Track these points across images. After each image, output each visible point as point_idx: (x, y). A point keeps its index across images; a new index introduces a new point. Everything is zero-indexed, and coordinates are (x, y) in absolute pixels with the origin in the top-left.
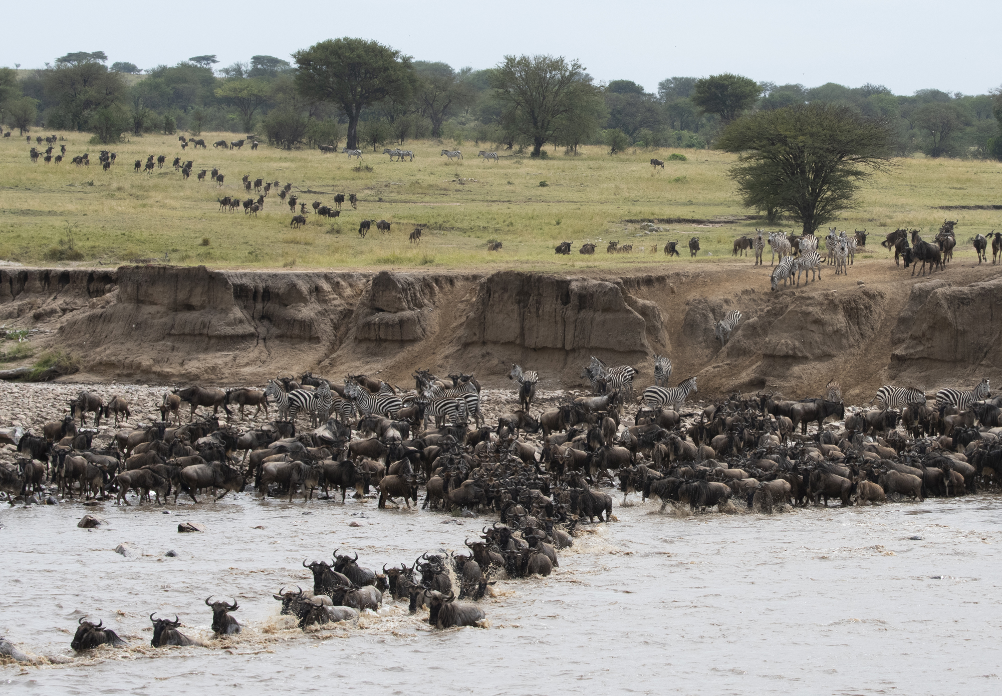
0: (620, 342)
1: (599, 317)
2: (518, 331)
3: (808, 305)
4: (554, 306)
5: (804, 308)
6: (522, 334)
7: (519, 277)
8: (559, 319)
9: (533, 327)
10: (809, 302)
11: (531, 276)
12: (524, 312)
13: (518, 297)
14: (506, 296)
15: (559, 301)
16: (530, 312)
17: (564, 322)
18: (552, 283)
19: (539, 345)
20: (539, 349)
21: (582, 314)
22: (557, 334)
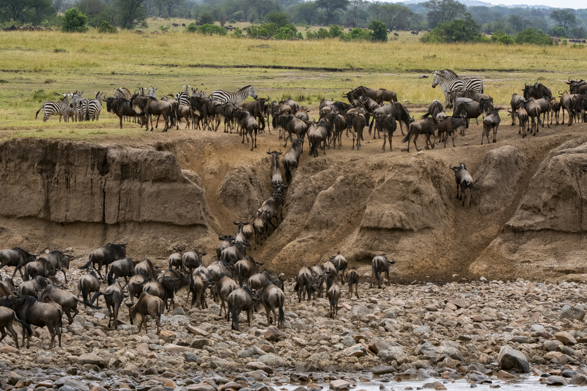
0: (180, 216)
1: (149, 188)
2: (42, 204)
3: (408, 174)
4: (89, 176)
5: (405, 177)
6: (47, 207)
7: (41, 145)
8: (96, 190)
9: (61, 199)
10: (408, 170)
11: (56, 144)
12: (48, 183)
13: (40, 167)
14: (25, 165)
15: (96, 171)
16: (57, 182)
17: (104, 193)
18: (87, 151)
19: (71, 220)
20: (71, 223)
21: (126, 185)
22: (93, 206)
